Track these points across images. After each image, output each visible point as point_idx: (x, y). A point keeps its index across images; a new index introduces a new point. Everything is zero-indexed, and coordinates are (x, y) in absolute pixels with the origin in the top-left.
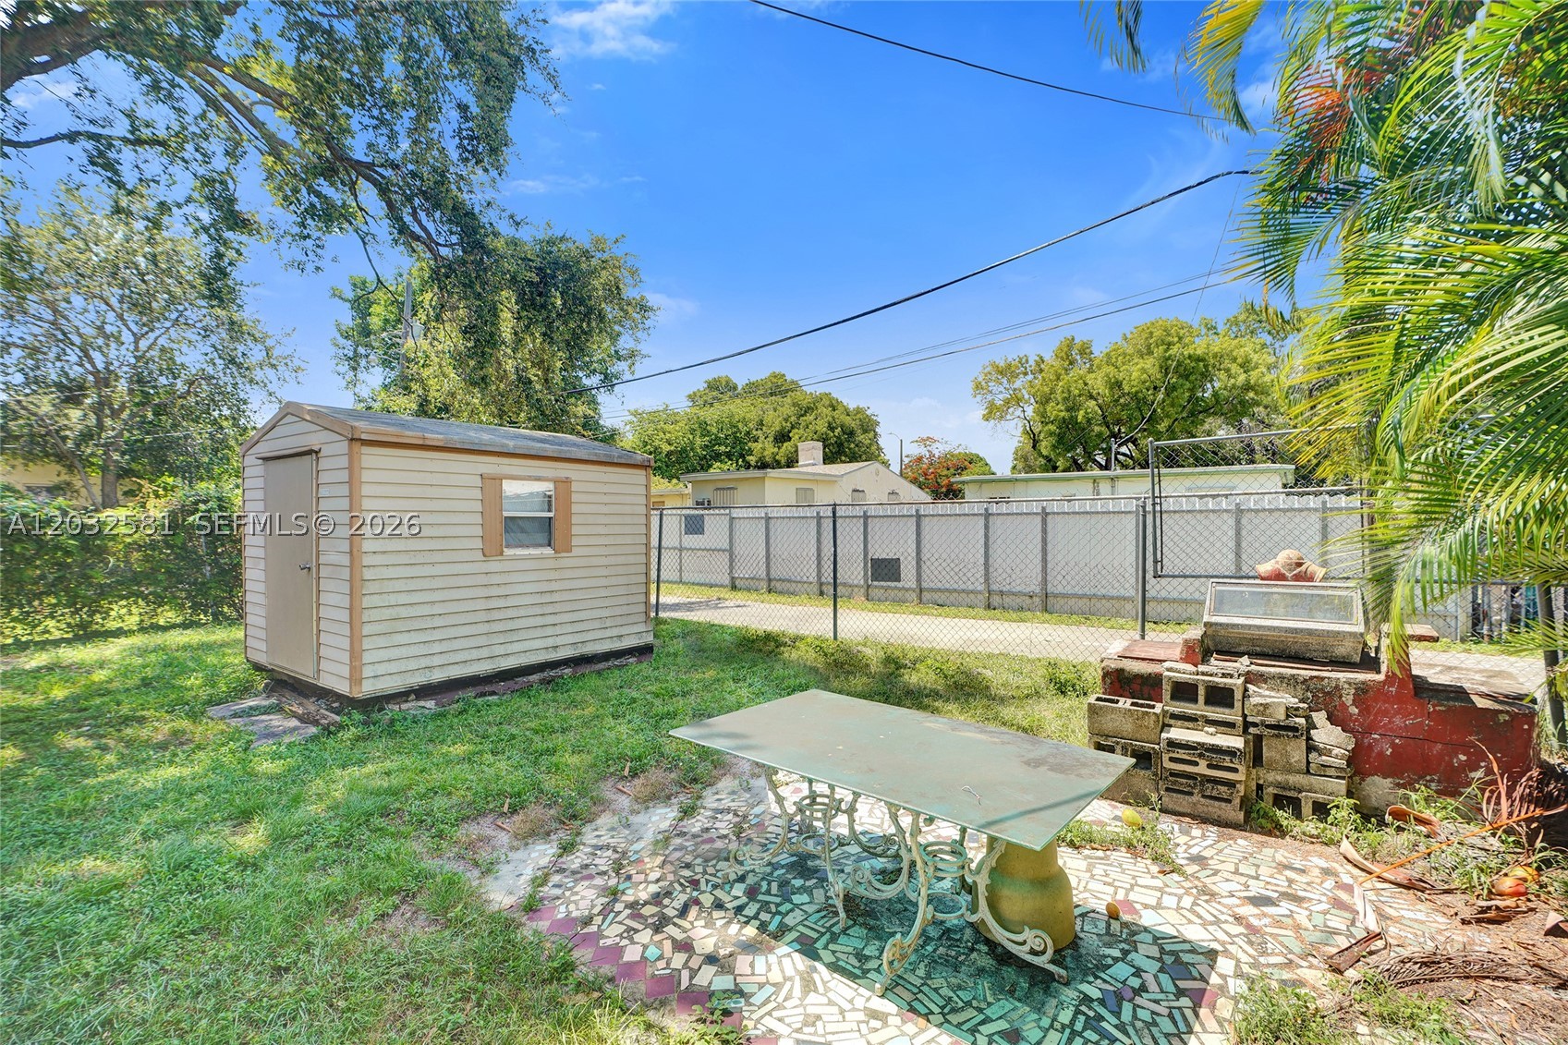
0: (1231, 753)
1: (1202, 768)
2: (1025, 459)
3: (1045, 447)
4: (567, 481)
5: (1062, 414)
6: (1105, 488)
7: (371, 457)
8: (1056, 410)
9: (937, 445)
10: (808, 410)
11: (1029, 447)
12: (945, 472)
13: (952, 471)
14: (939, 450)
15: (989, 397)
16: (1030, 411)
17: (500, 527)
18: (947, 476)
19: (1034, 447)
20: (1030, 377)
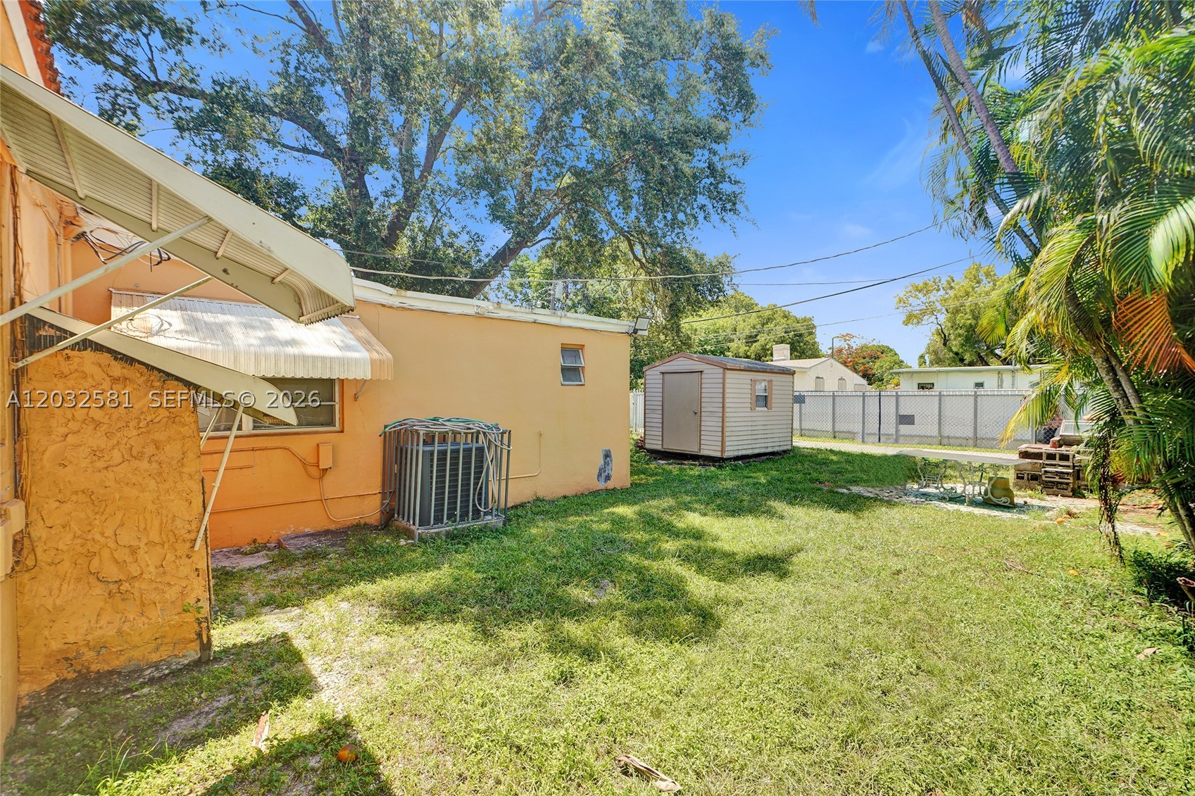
0: (1068, 474)
1: (1057, 479)
2: (936, 353)
3: (955, 344)
4: (771, 381)
5: (969, 322)
6: (1007, 378)
7: (729, 374)
8: (965, 319)
9: (854, 339)
10: (769, 320)
11: (940, 344)
12: (862, 361)
13: (867, 359)
14: (856, 344)
15: (909, 308)
16: (943, 318)
17: (754, 398)
18: (863, 364)
19: (945, 344)
20: (942, 292)
